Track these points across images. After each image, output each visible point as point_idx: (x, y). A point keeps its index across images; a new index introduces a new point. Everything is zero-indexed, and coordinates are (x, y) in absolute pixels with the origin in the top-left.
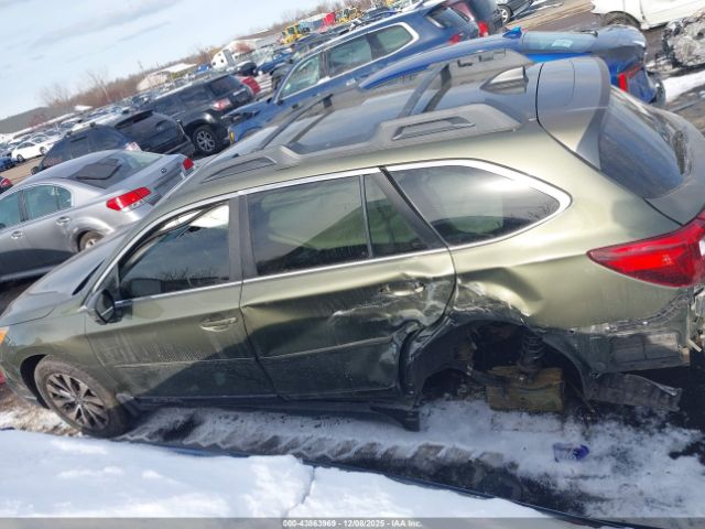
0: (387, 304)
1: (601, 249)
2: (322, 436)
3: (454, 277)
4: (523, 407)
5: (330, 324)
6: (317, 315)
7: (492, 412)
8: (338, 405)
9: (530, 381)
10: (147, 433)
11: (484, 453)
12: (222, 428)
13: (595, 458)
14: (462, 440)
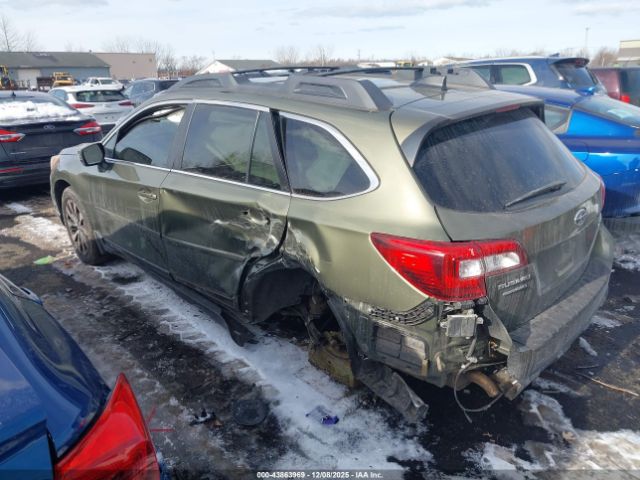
0: (248, 228)
1: (389, 236)
2: (191, 322)
3: (286, 219)
4: (328, 370)
5: (211, 228)
6: (204, 216)
7: (308, 364)
8: (205, 301)
9: (337, 348)
10: (106, 272)
11: (270, 385)
12: (146, 289)
13: (335, 429)
14: (265, 370)
